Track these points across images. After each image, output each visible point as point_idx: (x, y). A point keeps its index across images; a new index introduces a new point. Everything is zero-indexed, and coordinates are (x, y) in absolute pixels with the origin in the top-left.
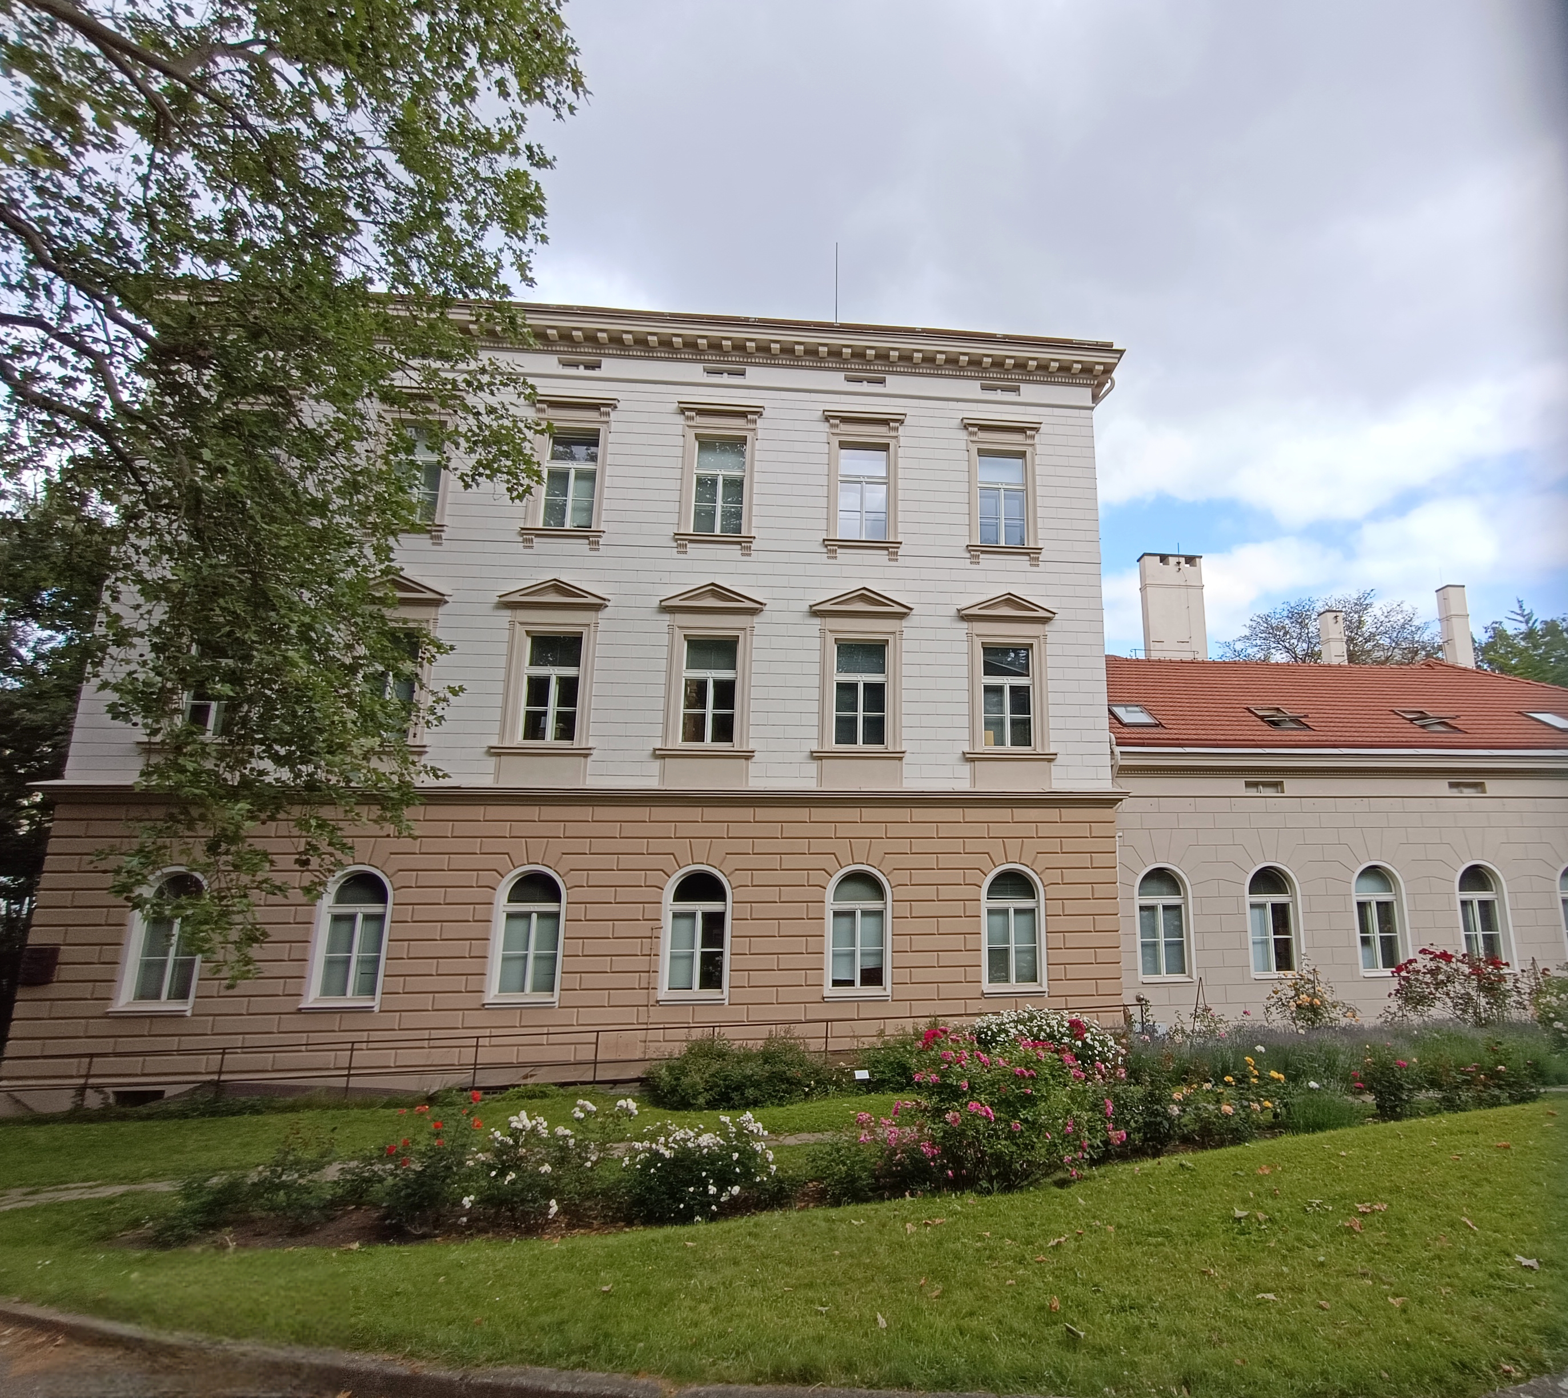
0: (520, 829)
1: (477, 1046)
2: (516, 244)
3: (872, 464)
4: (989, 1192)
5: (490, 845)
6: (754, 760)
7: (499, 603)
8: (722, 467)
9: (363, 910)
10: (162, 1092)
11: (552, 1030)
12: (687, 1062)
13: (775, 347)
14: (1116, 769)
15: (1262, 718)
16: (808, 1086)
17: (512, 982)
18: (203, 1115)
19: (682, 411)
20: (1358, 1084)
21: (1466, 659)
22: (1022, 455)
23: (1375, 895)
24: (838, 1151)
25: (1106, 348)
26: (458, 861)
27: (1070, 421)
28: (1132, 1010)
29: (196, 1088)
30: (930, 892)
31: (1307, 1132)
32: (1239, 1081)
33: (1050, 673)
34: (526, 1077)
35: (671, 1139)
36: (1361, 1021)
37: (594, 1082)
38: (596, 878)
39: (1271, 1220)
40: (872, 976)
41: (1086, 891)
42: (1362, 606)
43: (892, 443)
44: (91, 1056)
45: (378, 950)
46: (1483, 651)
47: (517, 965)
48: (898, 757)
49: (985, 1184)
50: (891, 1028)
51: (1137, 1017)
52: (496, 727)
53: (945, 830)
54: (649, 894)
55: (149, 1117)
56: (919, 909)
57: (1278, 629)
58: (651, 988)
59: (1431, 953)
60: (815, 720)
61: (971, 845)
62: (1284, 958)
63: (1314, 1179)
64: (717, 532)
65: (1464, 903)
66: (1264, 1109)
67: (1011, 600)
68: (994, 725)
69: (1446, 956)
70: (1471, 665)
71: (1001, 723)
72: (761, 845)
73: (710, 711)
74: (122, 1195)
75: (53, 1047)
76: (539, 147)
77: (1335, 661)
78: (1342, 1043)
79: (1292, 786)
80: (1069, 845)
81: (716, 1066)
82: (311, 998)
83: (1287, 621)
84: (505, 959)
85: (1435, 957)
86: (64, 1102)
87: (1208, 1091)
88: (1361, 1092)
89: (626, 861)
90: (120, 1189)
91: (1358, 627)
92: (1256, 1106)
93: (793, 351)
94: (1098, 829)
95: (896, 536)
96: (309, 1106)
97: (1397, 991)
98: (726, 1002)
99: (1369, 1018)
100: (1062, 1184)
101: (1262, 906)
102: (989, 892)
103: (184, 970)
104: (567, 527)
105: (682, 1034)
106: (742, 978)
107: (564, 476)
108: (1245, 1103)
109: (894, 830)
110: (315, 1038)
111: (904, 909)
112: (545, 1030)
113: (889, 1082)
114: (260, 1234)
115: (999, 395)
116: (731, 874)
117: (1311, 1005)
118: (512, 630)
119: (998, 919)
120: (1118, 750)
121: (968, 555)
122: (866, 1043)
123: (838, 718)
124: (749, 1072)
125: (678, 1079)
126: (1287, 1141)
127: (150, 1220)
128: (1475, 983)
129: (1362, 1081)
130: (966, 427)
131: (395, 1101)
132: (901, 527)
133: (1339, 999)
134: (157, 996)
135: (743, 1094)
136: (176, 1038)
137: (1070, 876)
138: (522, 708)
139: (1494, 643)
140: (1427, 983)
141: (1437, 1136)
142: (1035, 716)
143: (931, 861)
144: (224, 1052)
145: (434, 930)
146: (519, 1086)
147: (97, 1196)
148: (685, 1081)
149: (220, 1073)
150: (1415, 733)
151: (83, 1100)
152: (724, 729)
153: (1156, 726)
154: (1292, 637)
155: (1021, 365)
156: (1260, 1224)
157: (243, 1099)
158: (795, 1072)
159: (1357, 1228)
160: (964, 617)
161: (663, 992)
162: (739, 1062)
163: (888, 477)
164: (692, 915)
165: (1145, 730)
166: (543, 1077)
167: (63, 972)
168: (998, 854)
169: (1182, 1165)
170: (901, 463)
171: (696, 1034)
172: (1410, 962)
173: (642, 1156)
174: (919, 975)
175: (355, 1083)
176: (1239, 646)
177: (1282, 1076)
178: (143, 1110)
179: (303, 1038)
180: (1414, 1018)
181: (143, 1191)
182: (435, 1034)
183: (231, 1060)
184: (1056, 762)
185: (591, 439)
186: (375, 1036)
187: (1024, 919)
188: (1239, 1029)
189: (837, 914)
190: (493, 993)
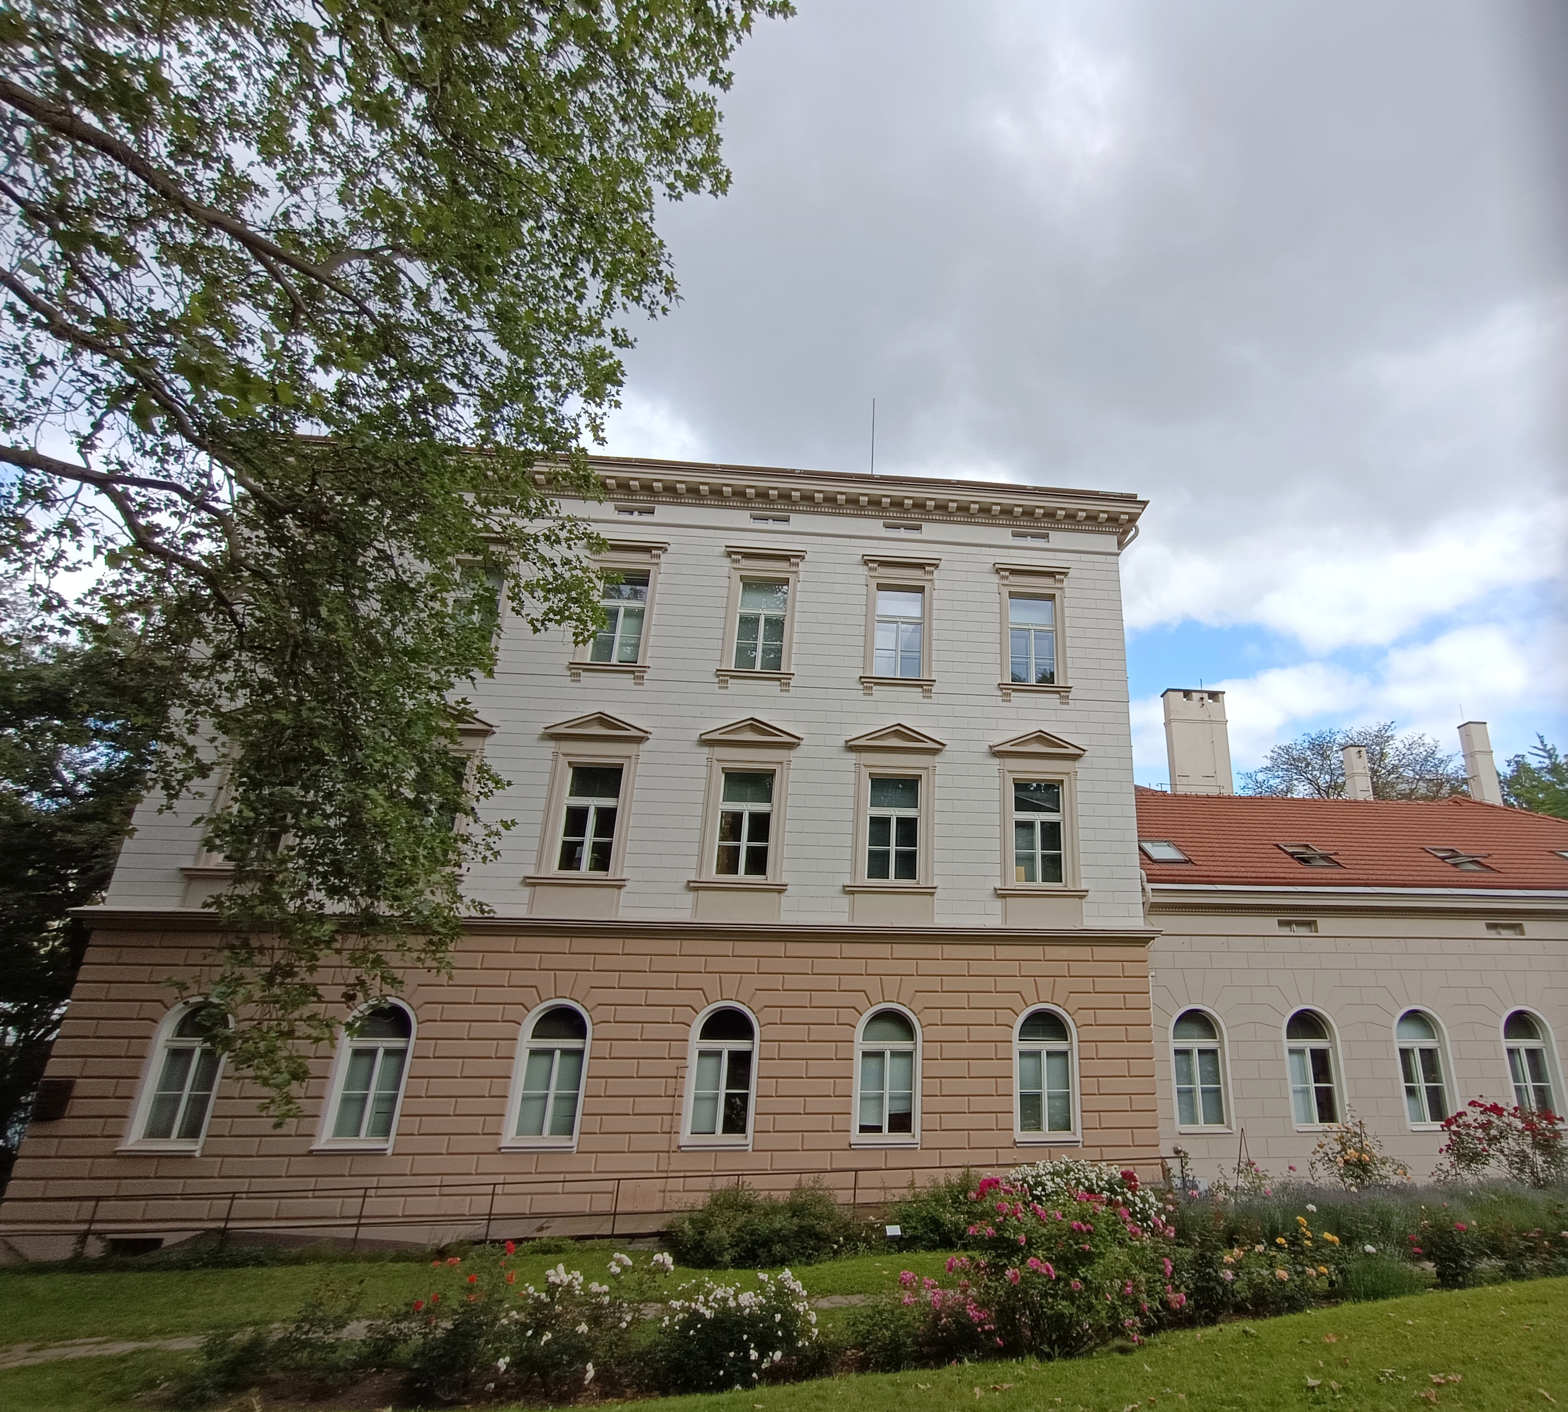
0: (549, 961)
1: (493, 1194)
2: (592, 408)
3: (907, 606)
4: (1049, 1357)
5: (519, 977)
6: (786, 893)
7: (544, 734)
8: (764, 607)
9: (385, 1044)
10: (160, 1241)
11: (569, 1177)
12: (712, 1215)
13: (819, 496)
14: (1147, 906)
15: (1292, 855)
16: (837, 1242)
17: (531, 1126)
18: (205, 1266)
19: (729, 554)
20: (1417, 1250)
21: (1493, 796)
22: (1052, 597)
23: (1417, 1041)
24: (880, 1313)
25: (1131, 499)
26: (485, 995)
27: (1098, 566)
28: (1170, 1163)
29: (202, 1236)
30: (961, 1033)
31: (1368, 1299)
32: (1292, 1243)
33: (1081, 809)
34: (541, 1229)
35: (711, 1298)
36: (1413, 1179)
37: (612, 1236)
38: (623, 1013)
39: (1345, 1390)
40: (901, 1122)
41: (1120, 1033)
42: (1382, 738)
43: (927, 586)
44: (98, 1199)
45: (397, 1087)
46: (1506, 783)
47: (537, 1105)
48: (929, 892)
49: (1046, 1348)
50: (922, 1179)
51: (1176, 1171)
52: (533, 857)
53: (976, 968)
54: (677, 1031)
55: (150, 1268)
56: (950, 1050)
57: (1299, 760)
58: (673, 1132)
59: (1481, 1106)
60: (848, 853)
61: (1003, 984)
62: (1327, 1110)
63: (1383, 1348)
64: (758, 668)
65: (1511, 1051)
66: (1320, 1275)
67: (1041, 737)
68: (1025, 860)
69: (1496, 1109)
70: (1499, 802)
71: (1032, 858)
72: (792, 981)
73: (744, 844)
74: (133, 1353)
75: (56, 1189)
76: (623, 330)
77: (1361, 797)
78: (1394, 1204)
79: (1326, 925)
80: (1102, 984)
81: (742, 1220)
82: (324, 1139)
83: (1308, 753)
84: (525, 1099)
85: (1486, 1110)
86: (62, 1250)
87: (1260, 1254)
88: (1416, 1259)
89: (655, 996)
90: (129, 1346)
91: (1381, 760)
92: (1311, 1271)
93: (835, 500)
94: (1131, 969)
95: (930, 674)
96: (315, 1258)
97: (1449, 1147)
98: (750, 1148)
99: (1421, 1176)
100: (1123, 1351)
101: (1301, 1052)
102: (1020, 1034)
103: (198, 1105)
104: (614, 661)
105: (705, 1183)
106: (767, 1122)
107: (613, 614)
108: (1299, 1268)
109: (925, 967)
110: (324, 1183)
111: (935, 1050)
112: (561, 1177)
113: (921, 1239)
114: (282, 1398)
115: (1029, 542)
116: (761, 1010)
117: (1360, 1160)
118: (555, 760)
119: (1030, 1062)
120: (1149, 886)
121: (1000, 693)
122: (896, 1196)
123: (871, 852)
124: (778, 1226)
125: (702, 1233)
126: (1347, 1309)
127: (166, 1380)
128: (1529, 1140)
129: (1420, 1246)
130: (997, 571)
131: (403, 1254)
132: (935, 666)
133: (1387, 1154)
134: (167, 1134)
135: (770, 1251)
136: (182, 1181)
137: (1104, 1016)
138: (559, 837)
139: (1519, 777)
140: (1479, 1139)
141: (1505, 1305)
142: (1066, 852)
143: (962, 1000)
144: (234, 1196)
145: (455, 1067)
146: (534, 1239)
147: (107, 1353)
148: (711, 1235)
149: (227, 1220)
150: (1447, 872)
151: (83, 1247)
152: (758, 862)
153: (1186, 862)
154: (1314, 769)
155: (1050, 515)
156: (1334, 1393)
157: (246, 1249)
158: (825, 1227)
159: (1433, 1399)
160: (997, 753)
161: (685, 1137)
162: (766, 1215)
163: (923, 618)
164: (718, 1054)
165: (1175, 866)
166: (557, 1229)
167: (76, 1107)
168: (1030, 994)
169: (1245, 1332)
170: (936, 604)
171: (721, 1183)
172: (1460, 1114)
173: (681, 1316)
174: (949, 1121)
175: (365, 1233)
176: (1261, 777)
177: (1336, 1239)
178: (144, 1259)
179: (311, 1183)
180: (1469, 1177)
181: (154, 1350)
182: (448, 1181)
183: (241, 1205)
184: (1087, 899)
185: (640, 580)
186: (386, 1181)
187: (1057, 1062)
188: (1285, 1187)
189: (866, 1054)
190: (510, 1137)
